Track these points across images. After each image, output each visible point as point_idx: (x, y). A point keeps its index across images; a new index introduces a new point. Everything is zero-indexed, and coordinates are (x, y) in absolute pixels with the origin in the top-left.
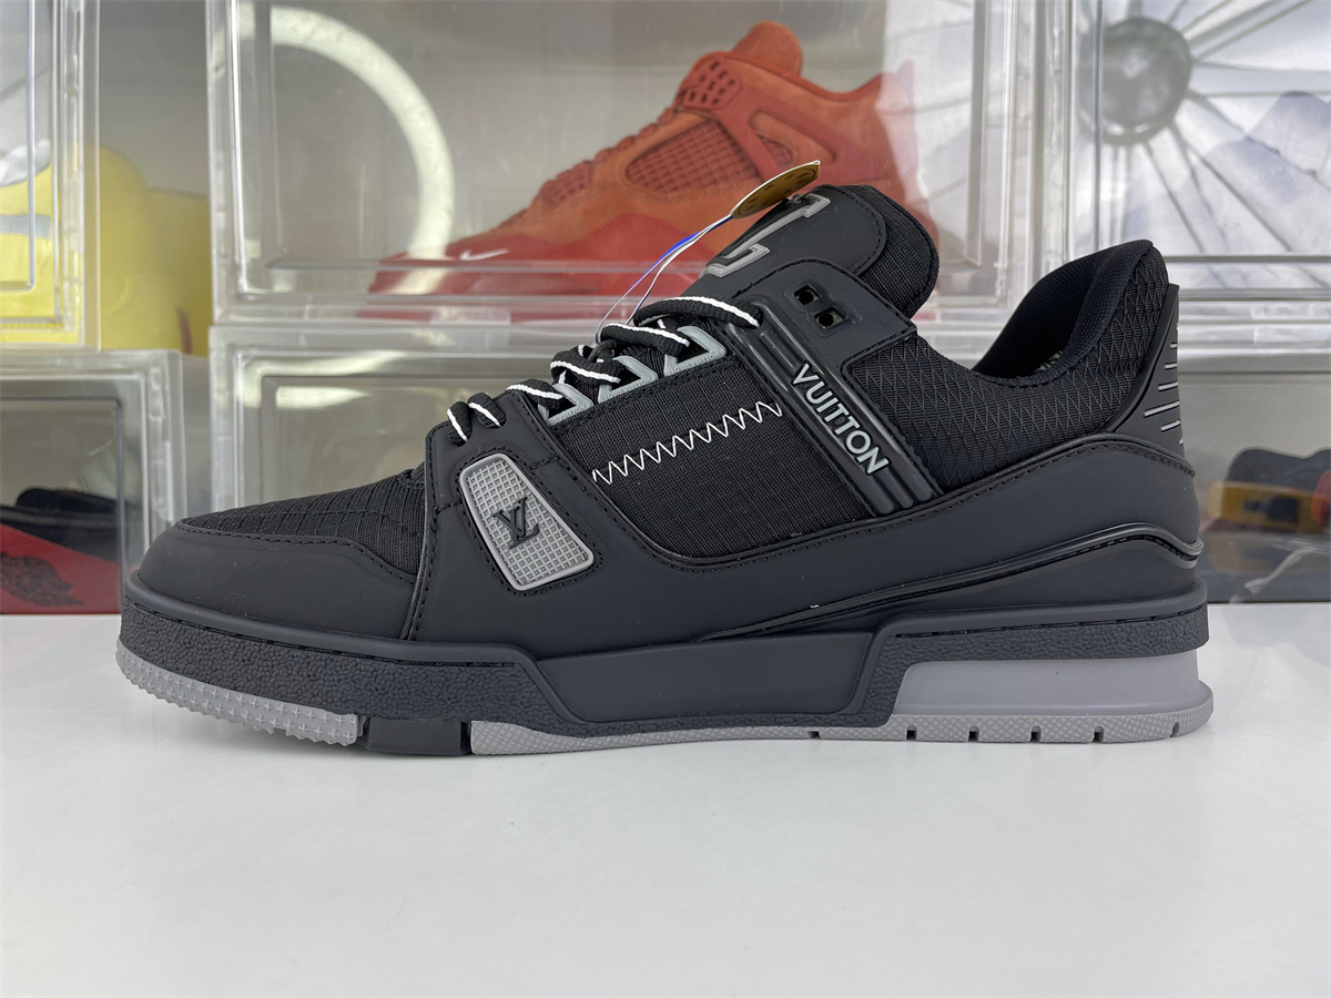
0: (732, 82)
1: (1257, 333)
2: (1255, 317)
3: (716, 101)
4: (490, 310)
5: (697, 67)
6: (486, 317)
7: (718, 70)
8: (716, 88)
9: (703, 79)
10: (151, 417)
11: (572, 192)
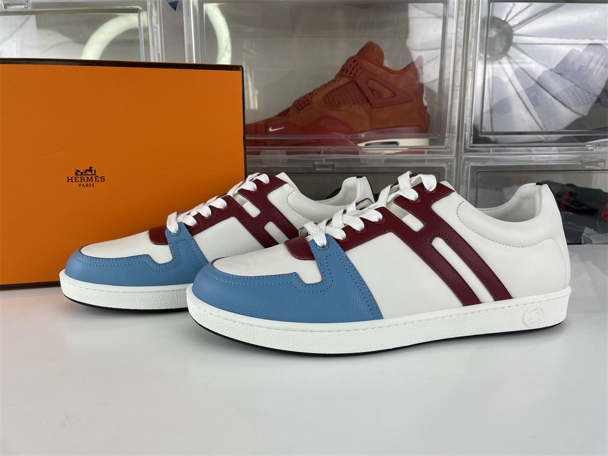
0: (360, 68)
1: (533, 158)
2: (533, 153)
3: (355, 74)
5: (348, 61)
7: (356, 63)
8: (355, 70)
9: (350, 65)
11: (305, 105)
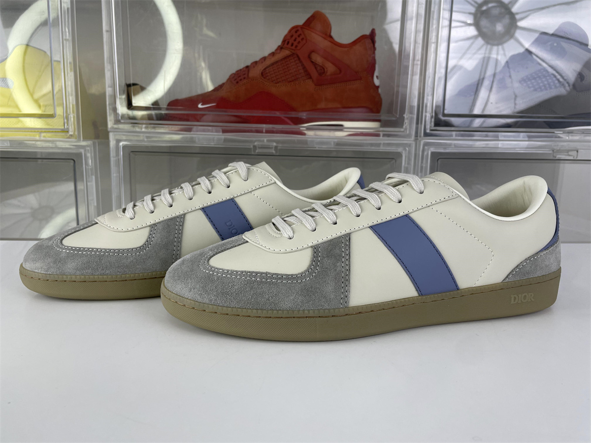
0: (303, 39)
1: (500, 144)
2: (500, 138)
3: (296, 46)
4: (213, 128)
5: (290, 31)
6: (212, 132)
8: (297, 41)
9: (292, 36)
10: (87, 167)
